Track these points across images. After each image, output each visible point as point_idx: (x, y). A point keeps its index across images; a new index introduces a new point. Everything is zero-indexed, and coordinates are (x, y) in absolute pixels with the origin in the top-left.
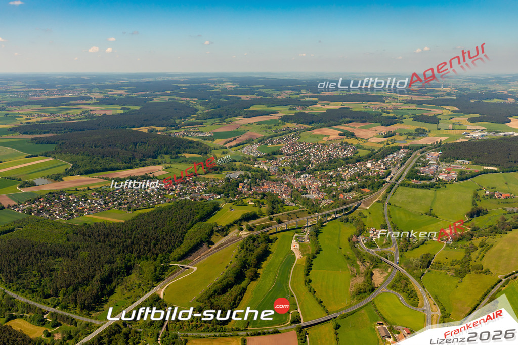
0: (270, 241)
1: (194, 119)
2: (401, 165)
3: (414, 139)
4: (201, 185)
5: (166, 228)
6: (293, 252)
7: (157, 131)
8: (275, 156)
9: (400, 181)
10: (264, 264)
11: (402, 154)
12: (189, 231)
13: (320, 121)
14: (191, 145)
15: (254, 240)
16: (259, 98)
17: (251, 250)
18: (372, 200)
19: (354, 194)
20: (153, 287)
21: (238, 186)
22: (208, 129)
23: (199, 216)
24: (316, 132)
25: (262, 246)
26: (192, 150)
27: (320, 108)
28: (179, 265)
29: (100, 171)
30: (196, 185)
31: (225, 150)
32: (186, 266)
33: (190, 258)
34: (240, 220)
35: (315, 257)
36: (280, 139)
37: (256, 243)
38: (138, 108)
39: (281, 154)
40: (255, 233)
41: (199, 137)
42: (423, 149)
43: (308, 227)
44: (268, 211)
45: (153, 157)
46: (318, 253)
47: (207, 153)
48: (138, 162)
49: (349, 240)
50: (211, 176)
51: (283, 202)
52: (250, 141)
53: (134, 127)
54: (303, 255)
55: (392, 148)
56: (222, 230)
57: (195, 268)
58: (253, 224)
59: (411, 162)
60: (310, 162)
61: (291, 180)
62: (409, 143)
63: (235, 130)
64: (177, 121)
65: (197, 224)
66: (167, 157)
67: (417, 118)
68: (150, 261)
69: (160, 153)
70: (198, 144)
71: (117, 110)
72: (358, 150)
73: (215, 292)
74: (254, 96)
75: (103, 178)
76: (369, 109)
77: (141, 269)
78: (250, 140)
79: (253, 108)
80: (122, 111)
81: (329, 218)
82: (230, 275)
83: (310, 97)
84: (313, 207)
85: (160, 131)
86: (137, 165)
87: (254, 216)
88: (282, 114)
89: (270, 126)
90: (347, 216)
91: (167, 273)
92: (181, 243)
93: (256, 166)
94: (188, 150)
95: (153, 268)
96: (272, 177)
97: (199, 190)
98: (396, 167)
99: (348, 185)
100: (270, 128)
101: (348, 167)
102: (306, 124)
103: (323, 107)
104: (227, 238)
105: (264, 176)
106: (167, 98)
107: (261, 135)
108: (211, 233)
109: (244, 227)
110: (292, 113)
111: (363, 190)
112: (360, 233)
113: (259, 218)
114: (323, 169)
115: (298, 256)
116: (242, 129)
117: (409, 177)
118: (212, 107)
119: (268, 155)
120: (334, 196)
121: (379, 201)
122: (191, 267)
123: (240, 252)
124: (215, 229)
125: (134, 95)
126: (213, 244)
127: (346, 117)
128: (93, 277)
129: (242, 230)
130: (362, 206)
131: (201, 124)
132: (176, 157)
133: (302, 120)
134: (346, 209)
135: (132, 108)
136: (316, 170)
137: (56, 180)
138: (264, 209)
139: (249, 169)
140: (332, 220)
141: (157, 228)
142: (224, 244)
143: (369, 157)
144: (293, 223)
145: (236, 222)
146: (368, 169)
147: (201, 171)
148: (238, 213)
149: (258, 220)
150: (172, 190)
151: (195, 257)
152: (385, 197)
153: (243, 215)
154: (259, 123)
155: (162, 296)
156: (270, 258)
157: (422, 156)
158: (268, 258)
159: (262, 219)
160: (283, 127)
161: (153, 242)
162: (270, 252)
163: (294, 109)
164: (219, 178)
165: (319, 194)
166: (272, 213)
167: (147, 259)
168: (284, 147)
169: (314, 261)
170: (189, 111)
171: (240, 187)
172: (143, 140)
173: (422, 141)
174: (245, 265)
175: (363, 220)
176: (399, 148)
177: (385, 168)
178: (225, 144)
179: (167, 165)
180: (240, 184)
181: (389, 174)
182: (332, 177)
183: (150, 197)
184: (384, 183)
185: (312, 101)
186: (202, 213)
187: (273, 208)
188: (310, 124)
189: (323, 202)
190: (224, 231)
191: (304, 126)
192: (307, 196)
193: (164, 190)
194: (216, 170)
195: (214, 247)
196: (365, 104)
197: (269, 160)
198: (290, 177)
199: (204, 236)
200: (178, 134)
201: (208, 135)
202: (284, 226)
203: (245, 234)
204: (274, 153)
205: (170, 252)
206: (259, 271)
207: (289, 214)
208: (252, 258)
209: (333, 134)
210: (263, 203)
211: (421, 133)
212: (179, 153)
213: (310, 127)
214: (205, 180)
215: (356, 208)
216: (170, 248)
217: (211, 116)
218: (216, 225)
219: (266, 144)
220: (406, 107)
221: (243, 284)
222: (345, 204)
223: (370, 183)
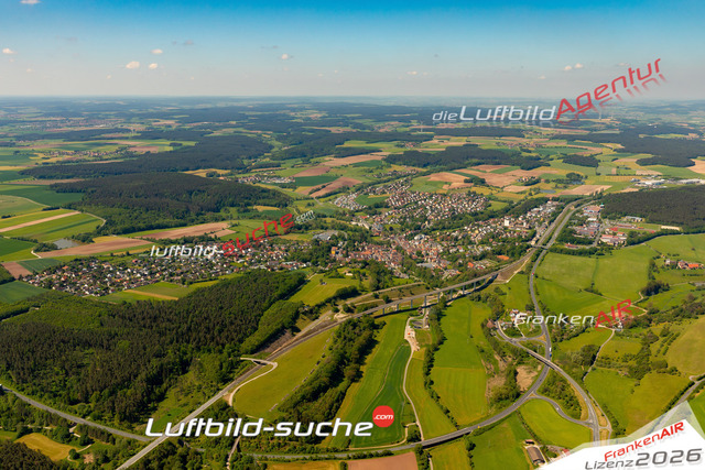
0: (376, 327)
1: (268, 159)
2: (550, 223)
3: (565, 187)
4: (280, 249)
5: (234, 309)
6: (407, 342)
7: (219, 176)
8: (378, 210)
9: (549, 245)
10: (369, 359)
11: (550, 208)
12: (266, 313)
13: (437, 163)
14: (266, 194)
15: (355, 326)
16: (354, 131)
17: (350, 340)
18: (512, 271)
19: (487, 263)
20: (218, 390)
21: (329, 250)
22: (287, 173)
23: (279, 292)
24: (433, 178)
25: (366, 334)
26: (267, 201)
27: (437, 145)
28: (253, 360)
29: (143, 230)
30: (273, 250)
31: (311, 201)
32: (262, 361)
33: (267, 350)
34: (335, 298)
35: (437, 349)
36: (385, 186)
37: (357, 330)
38: (192, 144)
39: (387, 207)
40: (355, 316)
41: (275, 184)
42: (579, 201)
43: (426, 307)
44: (372, 286)
45: (214, 210)
46: (441, 343)
47: (286, 205)
48: (194, 217)
49: (483, 326)
50: (294, 237)
51: (391, 273)
52: (345, 190)
53: (187, 170)
54: (421, 346)
55: (537, 199)
56: (311, 312)
57: (275, 365)
58: (352, 304)
59: (563, 219)
60: (426, 219)
61: (402, 243)
62: (559, 193)
63: (325, 174)
64: (246, 162)
65: (277, 303)
66: (233, 210)
67: (570, 160)
68: (213, 355)
69: (224, 205)
70: (275, 193)
71: (165, 146)
72: (490, 202)
73: (303, 397)
74: (348, 129)
75: (148, 240)
76: (503, 147)
77: (201, 364)
78: (344, 187)
79: (347, 145)
80: (171, 149)
81: (455, 296)
82: (324, 374)
83: (424, 130)
84: (432, 280)
85: (223, 175)
86: (192, 222)
87: (354, 293)
88: (387, 154)
89: (371, 168)
90: (478, 293)
91: (236, 370)
92: (256, 329)
93: (354, 223)
94: (261, 201)
95: (217, 363)
96: (375, 239)
97: (277, 256)
98: (543, 225)
99: (479, 250)
100: (371, 172)
101: (479, 226)
102: (419, 167)
103: (442, 144)
104: (317, 322)
105: (365, 237)
106: (231, 130)
107: (359, 181)
108: (296, 316)
109: (340, 307)
110: (400, 151)
111: (500, 256)
112: (498, 315)
113: (360, 294)
114: (444, 228)
115: (414, 347)
116: (333, 173)
117: (562, 240)
118: (293, 142)
119: (370, 208)
120: (460, 265)
121: (522, 273)
122: (269, 363)
123: (336, 342)
124: (301, 310)
125: (187, 127)
126: (299, 331)
127: (472, 157)
128: (136, 376)
129: (337, 311)
130: (499, 279)
131: (279, 166)
132: (245, 211)
133: (413, 162)
134: (478, 283)
135: (185, 143)
136: (434, 230)
137: (84, 241)
138: (367, 283)
139: (344, 228)
140: (458, 297)
141: (221, 308)
142: (314, 330)
143: (506, 212)
144: (406, 302)
145: (329, 301)
146: (506, 228)
147: (281, 229)
148: (332, 288)
149: (359, 298)
150: (241, 256)
151: (274, 349)
152: (530, 267)
153: (338, 291)
154: (356, 165)
155: (230, 403)
156: (376, 350)
157: (578, 211)
158: (374, 350)
159: (364, 296)
160: (388, 171)
161: (217, 328)
162: (376, 342)
163: (402, 146)
164: (305, 240)
165: (439, 262)
166: (378, 288)
167: (209, 351)
168: (390, 198)
169: (437, 355)
170: (260, 148)
171: (333, 252)
172: (201, 188)
173: (576, 190)
174: (342, 360)
175: (501, 297)
176: (546, 200)
177: (528, 227)
178: (311, 193)
179: (234, 222)
180: (333, 248)
181: (534, 236)
182: (456, 239)
183: (212, 266)
184: (528, 247)
185: (426, 136)
186: (282, 288)
187: (379, 281)
188: (425, 166)
189: (446, 274)
190: (313, 313)
191: (420, 170)
192: (424, 265)
194: (300, 229)
195: (299, 335)
196: (497, 140)
197: (371, 215)
198: (400, 239)
199: (286, 320)
200: (247, 179)
201: (287, 181)
202: (394, 307)
203: (341, 317)
204: (377, 206)
205: (241, 341)
206: (362, 368)
207: (400, 290)
208: (352, 351)
209: (456, 180)
210: (364, 275)
211: (575, 179)
212: (249, 205)
213: (425, 170)
214: (285, 242)
215: (491, 281)
216: (240, 336)
217: (292, 155)
218: (303, 305)
219: (367, 194)
220: (553, 144)
221: (341, 387)
222: (475, 276)
223: (509, 247)
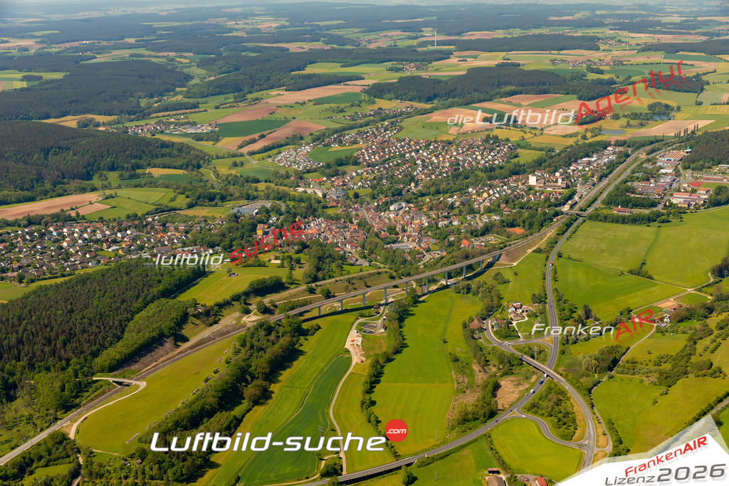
0: (305, 333)
1: (180, 97)
2: (600, 179)
3: (642, 125)
4: (176, 229)
5: (90, 312)
6: (347, 351)
7: (98, 125)
8: (341, 169)
9: (590, 210)
10: (285, 375)
11: (610, 155)
12: (137, 317)
13: (450, 94)
14: (168, 150)
15: (269, 330)
16: (328, 47)
17: (261, 349)
18: (524, 249)
19: (492, 239)
20: (56, 419)
21: (254, 229)
22: (208, 117)
23: (161, 287)
24: (436, 117)
25: (284, 341)
26: (167, 160)
27: (454, 67)
28: (111, 380)
30: (165, 231)
31: (238, 160)
32: (126, 381)
33: (135, 367)
34: (247, 294)
35: (389, 360)
36: (359, 133)
37: (273, 337)
38: (59, 76)
39: (356, 163)
40: (272, 319)
41: (187, 135)
42: (656, 145)
43: (387, 304)
44: (307, 275)
45: (84, 176)
46: (398, 352)
47: (199, 167)
48: (48, 186)
49: (465, 326)
50: (199, 212)
51: (343, 258)
52: (296, 140)
53: (48, 117)
54: (367, 357)
55: (590, 145)
56: (207, 313)
57: (143, 384)
58: (271, 302)
59: (622, 172)
60: (412, 179)
61: (368, 216)
62: (630, 134)
63: (267, 117)
64: (143, 102)
65: (156, 303)
66: (113, 176)
67: (657, 82)
68: (53, 374)
69: (99, 169)
70: (182, 149)
71: (14, 81)
72: (519, 151)
73: (177, 424)
74: (318, 45)
76: (562, 66)
77: (34, 388)
78: (294, 137)
79: (310, 70)
80: (24, 84)
81: (434, 287)
82: (210, 393)
83: (440, 43)
84: (402, 266)
85: (104, 124)
86: (45, 195)
87: (277, 286)
88: (369, 82)
89: (342, 106)
90: (469, 282)
91: (87, 394)
92: (119, 338)
93: (301, 189)
94: (158, 161)
95: (57, 384)
96: (330, 212)
97: (170, 240)
98: (590, 182)
99: (481, 222)
100: (342, 111)
101: (491, 187)
102: (420, 101)
103: (463, 65)
104: (216, 328)
105: (313, 208)
106: (126, 53)
107: (319, 126)
108: (183, 319)
109: (253, 307)
110: (393, 78)
111: (511, 229)
112: (489, 312)
113: (287, 288)
114: (438, 192)
115: (356, 359)
116: (280, 115)
117: (610, 202)
118: (223, 69)
119: (328, 166)
120: (451, 244)
121: (539, 251)
122: (134, 382)
123: (237, 352)
124: (191, 311)
125: (54, 49)
126: (185, 340)
127: (507, 83)
129: (248, 312)
130: (502, 261)
131: (195, 106)
132: (133, 176)
133: (411, 93)
134: (470, 268)
135: (47, 76)
136: (423, 195)
138: (298, 273)
139: (281, 197)
140: (438, 289)
141: (72, 311)
142: (209, 339)
143: (538, 165)
144: (353, 300)
145: (236, 298)
146: (531, 188)
147: (181, 201)
148: (245, 279)
149: (285, 294)
150: (115, 242)
151: (147, 364)
152: (553, 243)
153: (251, 284)
154: (318, 102)
155: (72, 435)
156: (299, 364)
157: (649, 160)
158: (295, 363)
159: (293, 291)
160: (368, 109)
161: (62, 338)
162: (301, 353)
163: (398, 70)
164: (218, 215)
165: (420, 241)
166: (315, 279)
167: (48, 369)
168: (364, 149)
169: (388, 369)
171: (260, 232)
172: (63, 144)
173: (658, 129)
174: (243, 375)
175: (501, 287)
176: (605, 145)
177: (564, 186)
178: (241, 147)
179: (108, 192)
180: (260, 226)
181: (570, 197)
182: (452, 207)
183: (67, 256)
184: (557, 214)
185: (441, 52)
186: (167, 282)
187: (319, 269)
188: (429, 99)
189: (428, 257)
190: (211, 315)
191: (417, 104)
192: (395, 246)
193: (97, 241)
194: (211, 199)
195: (187, 345)
196: (554, 55)
197: (329, 176)
198: (368, 210)
199: (166, 325)
200: (142, 129)
201: (206, 129)
202: (337, 306)
203: (252, 319)
204: (341, 163)
205: (95, 354)
206: (274, 387)
207: (349, 281)
208: (260, 363)
210: (298, 261)
211: (662, 112)
212: (139, 167)
213: (428, 106)
214: (185, 220)
215: (490, 265)
216: (94, 348)
217: (218, 89)
218: (195, 304)
219: (328, 145)
220: (642, 59)
221: (237, 411)
222: (467, 257)
223: (526, 214)
